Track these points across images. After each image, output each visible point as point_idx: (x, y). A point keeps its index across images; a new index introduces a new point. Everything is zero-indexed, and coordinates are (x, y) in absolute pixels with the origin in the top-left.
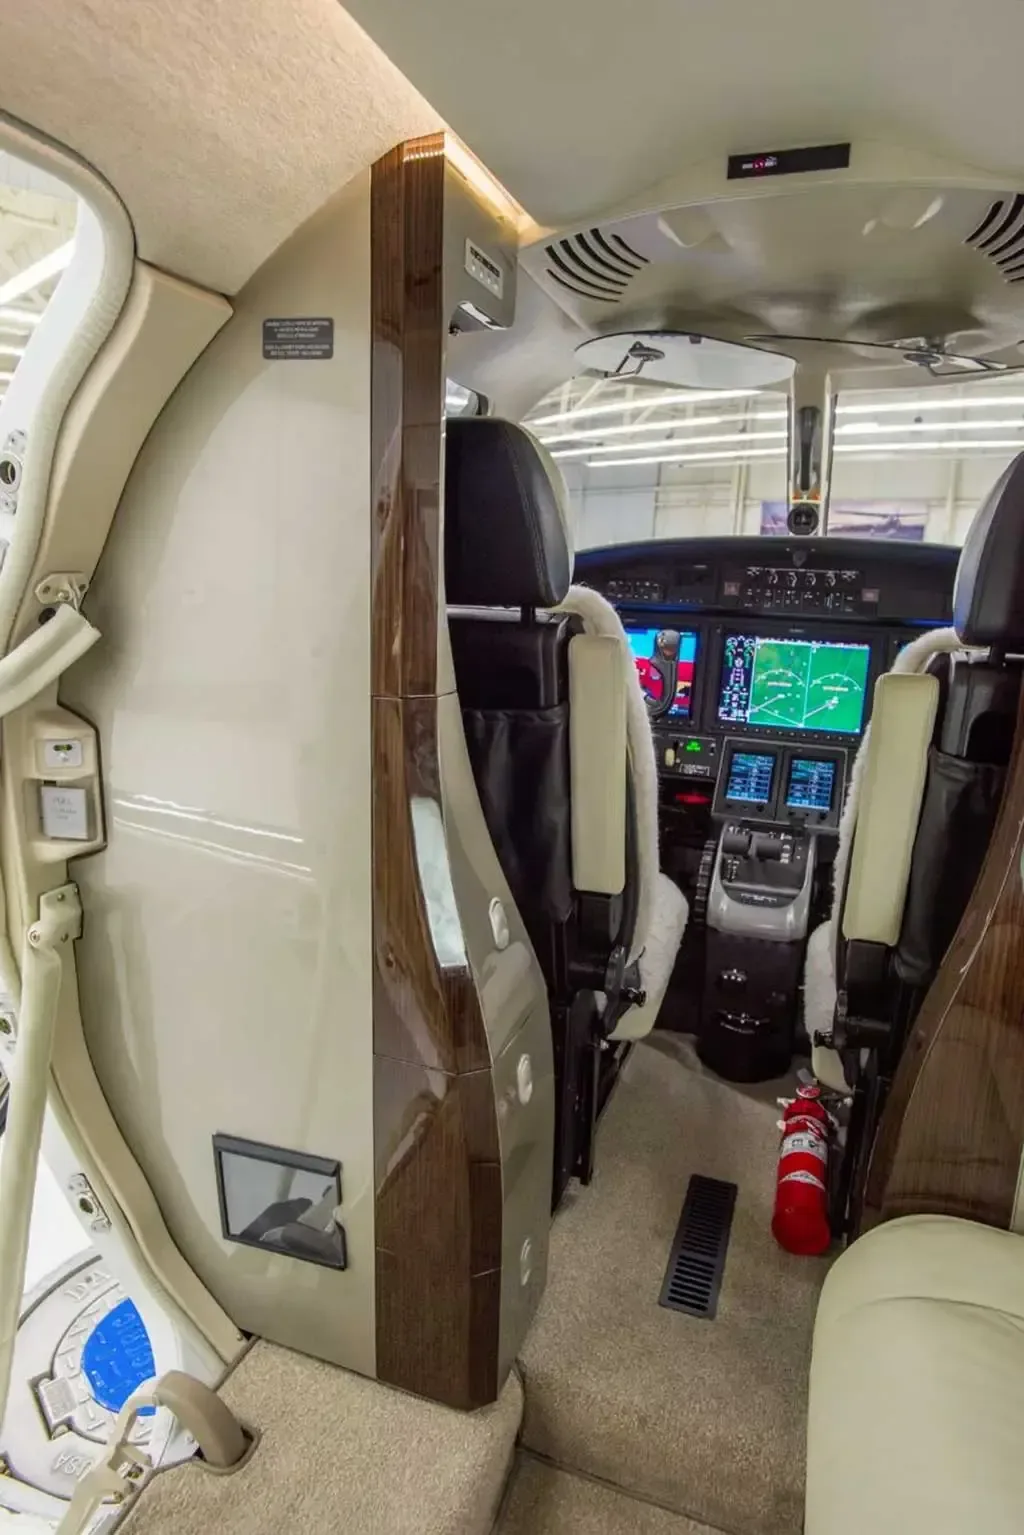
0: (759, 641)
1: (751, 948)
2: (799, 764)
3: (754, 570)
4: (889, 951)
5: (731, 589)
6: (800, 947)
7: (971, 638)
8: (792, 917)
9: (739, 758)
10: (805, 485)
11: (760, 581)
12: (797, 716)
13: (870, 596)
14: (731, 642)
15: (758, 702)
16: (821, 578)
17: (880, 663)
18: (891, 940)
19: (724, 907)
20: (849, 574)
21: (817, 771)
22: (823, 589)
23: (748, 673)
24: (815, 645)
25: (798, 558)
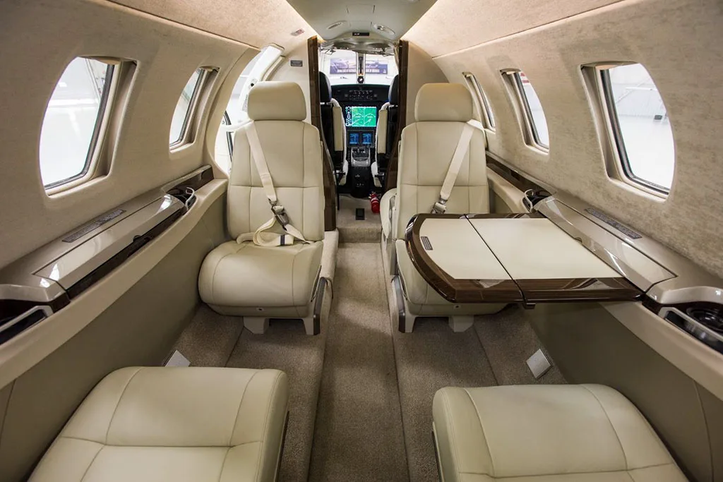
0: (353, 107)
1: (360, 169)
2: (364, 134)
3: (350, 91)
4: (385, 155)
5: (346, 96)
6: (369, 168)
7: (391, 104)
8: (367, 163)
9: (352, 134)
10: (361, 72)
11: (352, 93)
12: (362, 124)
13: (375, 96)
14: (347, 108)
15: (354, 121)
16: (365, 92)
17: (379, 108)
18: (384, 152)
19: (354, 162)
20: (371, 91)
21: (368, 135)
22: (366, 95)
23: (351, 115)
24: (365, 108)
25: (360, 88)
